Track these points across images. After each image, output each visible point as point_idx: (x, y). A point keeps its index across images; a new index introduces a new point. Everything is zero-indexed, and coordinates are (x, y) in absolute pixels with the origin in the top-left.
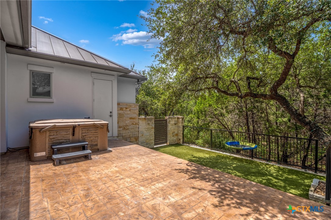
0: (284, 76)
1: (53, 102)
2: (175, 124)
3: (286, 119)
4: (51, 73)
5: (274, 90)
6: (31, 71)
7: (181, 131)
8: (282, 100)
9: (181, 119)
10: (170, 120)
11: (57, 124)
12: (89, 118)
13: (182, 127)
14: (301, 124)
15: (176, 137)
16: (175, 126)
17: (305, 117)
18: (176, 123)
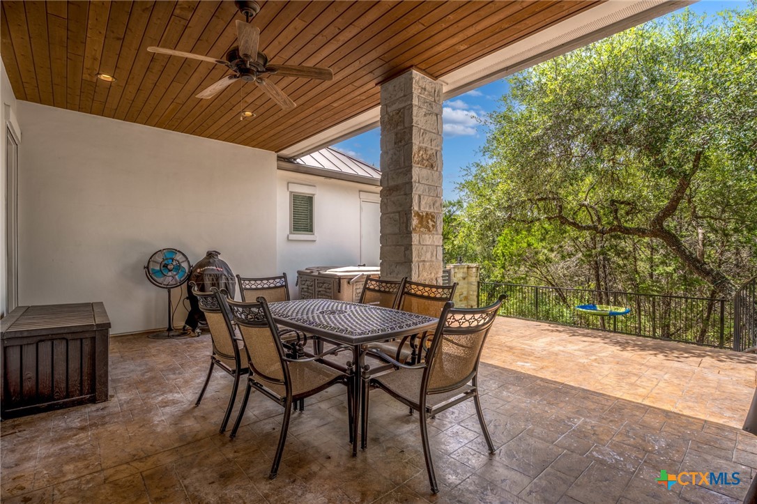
0: (674, 203)
1: (315, 241)
2: (464, 279)
3: (671, 268)
4: (314, 195)
5: (659, 223)
6: (291, 192)
7: (474, 291)
8: (672, 240)
9: (474, 270)
10: (456, 270)
11: (365, 273)
12: (364, 265)
13: (476, 284)
14: (700, 274)
15: (465, 302)
16: (464, 281)
17: (705, 263)
18: (465, 276)
